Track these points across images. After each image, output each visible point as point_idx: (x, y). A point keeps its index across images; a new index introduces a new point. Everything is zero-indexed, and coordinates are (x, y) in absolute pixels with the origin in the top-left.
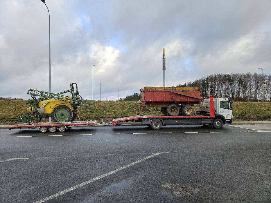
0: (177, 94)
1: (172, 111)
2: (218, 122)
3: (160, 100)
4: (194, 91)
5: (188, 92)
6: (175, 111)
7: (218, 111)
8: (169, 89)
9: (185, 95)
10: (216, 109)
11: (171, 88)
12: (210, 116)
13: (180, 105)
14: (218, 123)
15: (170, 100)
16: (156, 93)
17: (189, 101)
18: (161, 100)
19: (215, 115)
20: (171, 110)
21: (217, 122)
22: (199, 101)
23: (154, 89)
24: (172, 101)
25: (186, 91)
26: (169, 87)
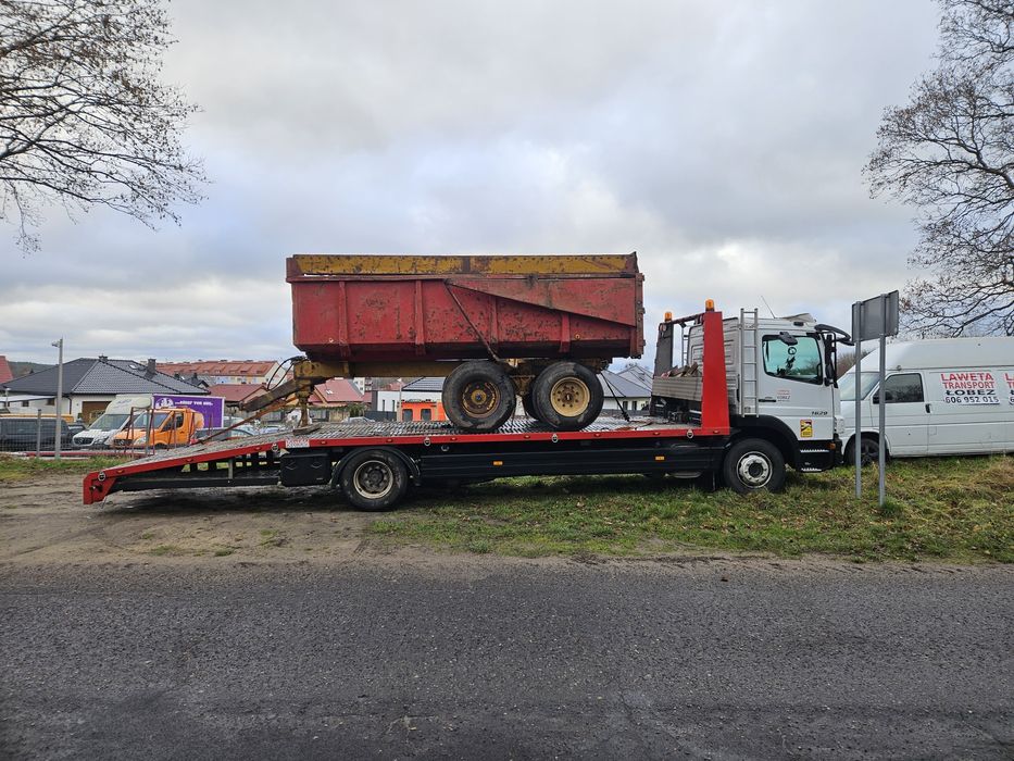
0: (497, 299)
1: (472, 405)
2: (752, 458)
3: (387, 337)
4: (596, 276)
5: (560, 283)
6: (489, 399)
7: (748, 392)
8: (444, 267)
9: (542, 303)
10: (741, 384)
11: (459, 263)
12: (698, 423)
13: (513, 363)
14: (755, 469)
15: (451, 337)
16: (362, 296)
17: (566, 339)
18: (399, 337)
19: (735, 420)
20: (469, 400)
21: (746, 462)
22: (629, 341)
23: (348, 268)
24: (463, 340)
25: (547, 277)
26: (446, 258)
